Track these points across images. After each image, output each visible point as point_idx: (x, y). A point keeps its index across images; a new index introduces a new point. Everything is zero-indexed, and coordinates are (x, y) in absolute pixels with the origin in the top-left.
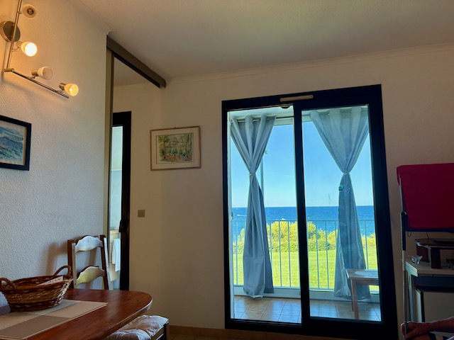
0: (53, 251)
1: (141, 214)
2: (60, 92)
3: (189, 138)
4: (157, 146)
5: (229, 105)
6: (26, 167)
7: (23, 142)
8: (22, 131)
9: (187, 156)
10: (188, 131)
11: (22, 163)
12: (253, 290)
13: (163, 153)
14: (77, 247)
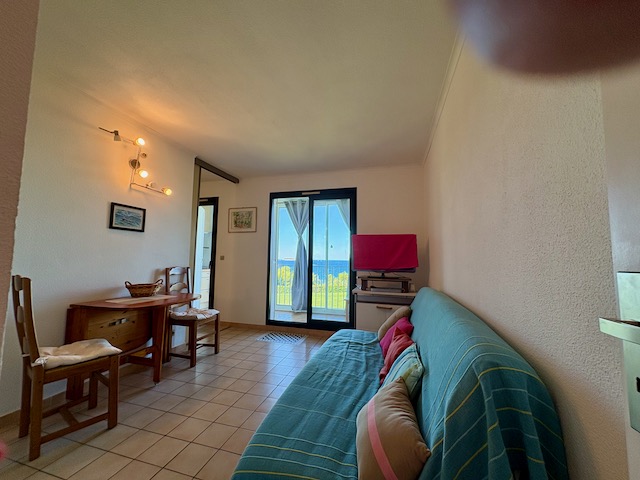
0: (157, 273)
1: (222, 258)
2: (162, 192)
3: (250, 213)
4: (232, 219)
5: (274, 196)
6: (143, 231)
7: (142, 219)
8: (141, 213)
9: (249, 225)
10: (250, 210)
11: (140, 229)
12: (295, 308)
13: (236, 222)
14: (171, 273)
